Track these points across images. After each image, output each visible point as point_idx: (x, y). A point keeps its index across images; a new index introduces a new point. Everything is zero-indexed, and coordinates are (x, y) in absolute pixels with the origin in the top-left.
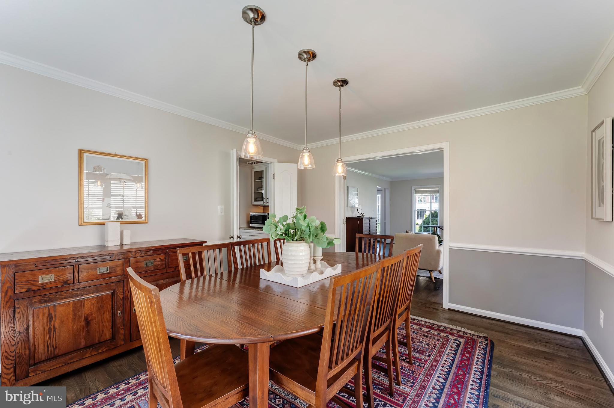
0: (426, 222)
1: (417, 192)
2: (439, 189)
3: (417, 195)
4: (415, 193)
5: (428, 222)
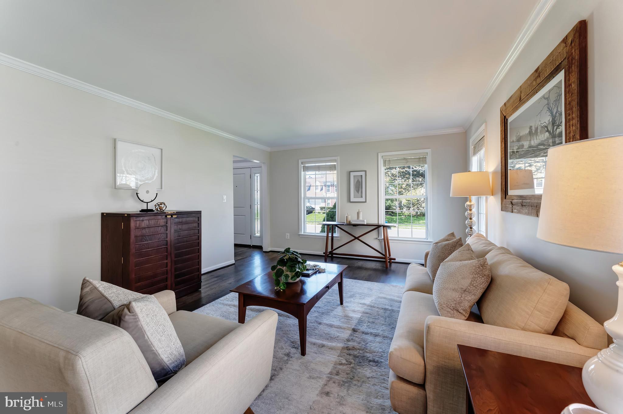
0: (329, 215)
1: (306, 169)
2: (336, 163)
3: (307, 173)
4: (304, 171)
5: (333, 214)
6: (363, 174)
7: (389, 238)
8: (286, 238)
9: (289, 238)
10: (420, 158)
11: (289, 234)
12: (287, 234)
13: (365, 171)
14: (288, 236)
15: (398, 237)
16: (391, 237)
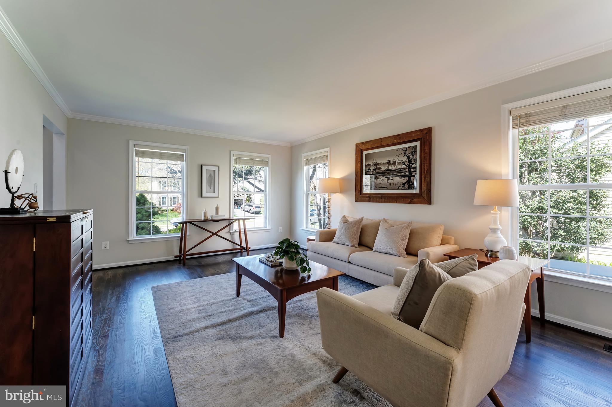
1: (139, 154)
2: (184, 153)
6: (216, 168)
7: (247, 230)
8: (103, 248)
9: (108, 248)
10: (262, 161)
11: (108, 243)
12: (104, 243)
13: (219, 167)
14: (106, 245)
15: (255, 228)
16: (248, 228)
